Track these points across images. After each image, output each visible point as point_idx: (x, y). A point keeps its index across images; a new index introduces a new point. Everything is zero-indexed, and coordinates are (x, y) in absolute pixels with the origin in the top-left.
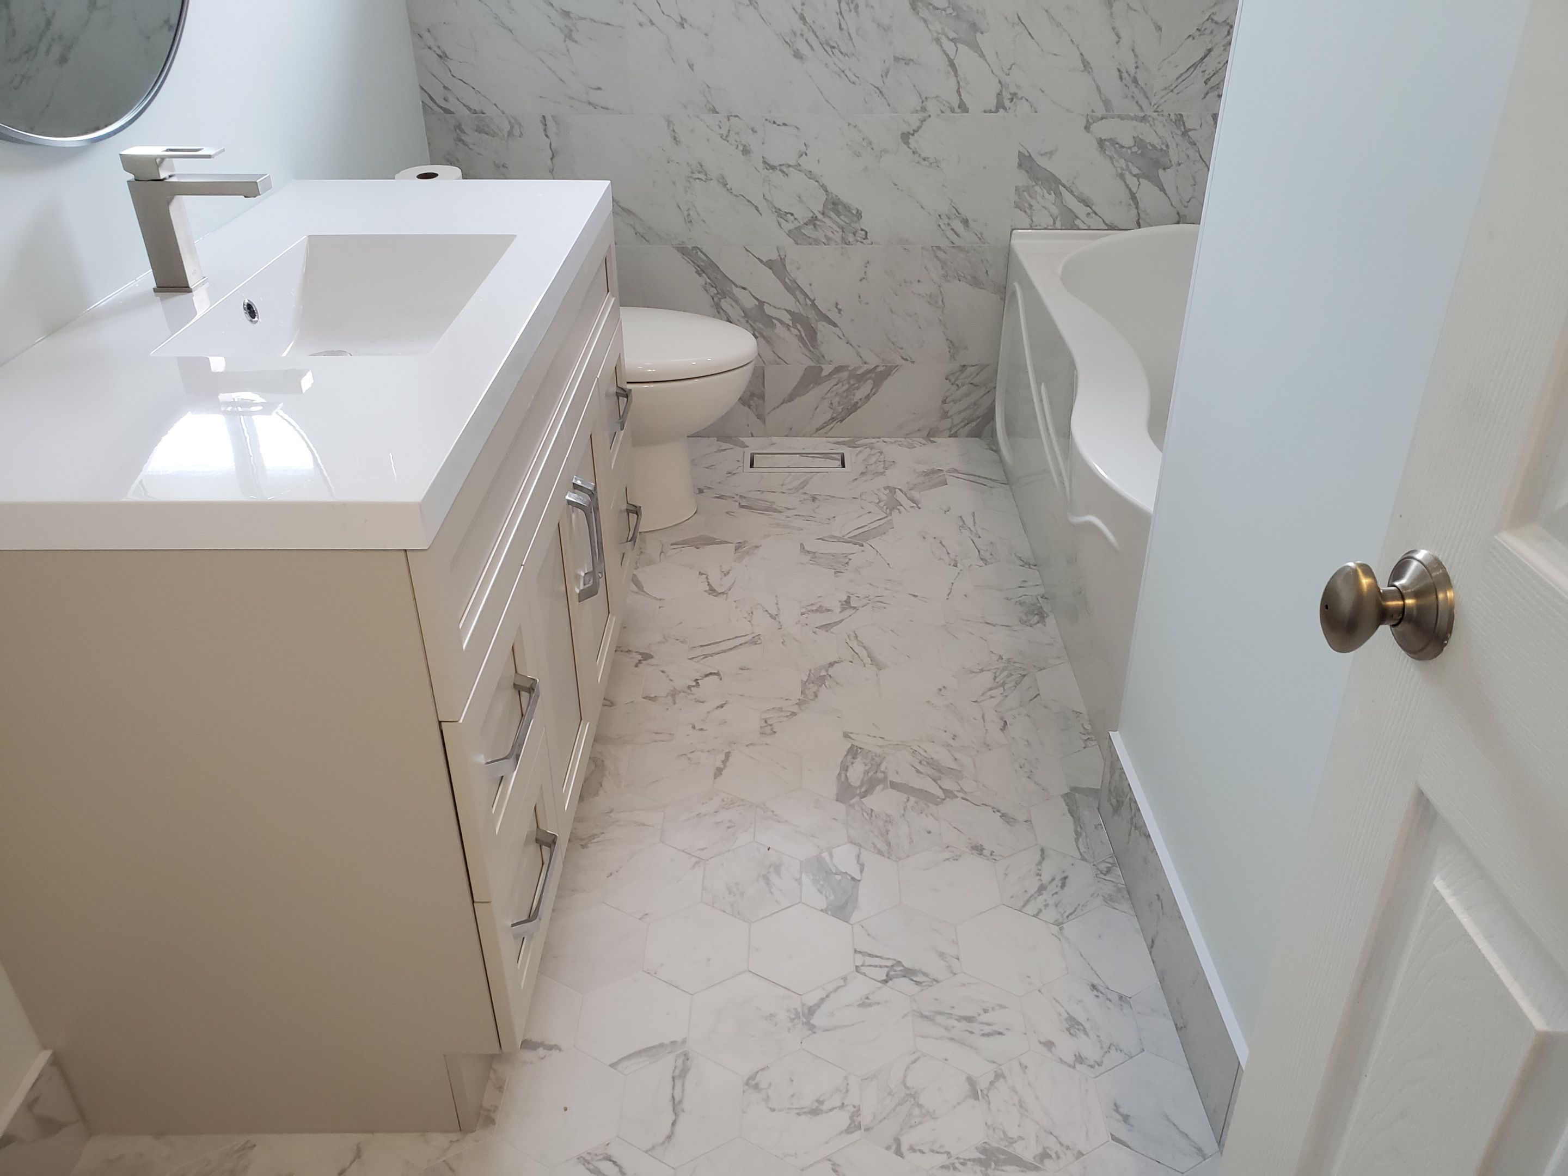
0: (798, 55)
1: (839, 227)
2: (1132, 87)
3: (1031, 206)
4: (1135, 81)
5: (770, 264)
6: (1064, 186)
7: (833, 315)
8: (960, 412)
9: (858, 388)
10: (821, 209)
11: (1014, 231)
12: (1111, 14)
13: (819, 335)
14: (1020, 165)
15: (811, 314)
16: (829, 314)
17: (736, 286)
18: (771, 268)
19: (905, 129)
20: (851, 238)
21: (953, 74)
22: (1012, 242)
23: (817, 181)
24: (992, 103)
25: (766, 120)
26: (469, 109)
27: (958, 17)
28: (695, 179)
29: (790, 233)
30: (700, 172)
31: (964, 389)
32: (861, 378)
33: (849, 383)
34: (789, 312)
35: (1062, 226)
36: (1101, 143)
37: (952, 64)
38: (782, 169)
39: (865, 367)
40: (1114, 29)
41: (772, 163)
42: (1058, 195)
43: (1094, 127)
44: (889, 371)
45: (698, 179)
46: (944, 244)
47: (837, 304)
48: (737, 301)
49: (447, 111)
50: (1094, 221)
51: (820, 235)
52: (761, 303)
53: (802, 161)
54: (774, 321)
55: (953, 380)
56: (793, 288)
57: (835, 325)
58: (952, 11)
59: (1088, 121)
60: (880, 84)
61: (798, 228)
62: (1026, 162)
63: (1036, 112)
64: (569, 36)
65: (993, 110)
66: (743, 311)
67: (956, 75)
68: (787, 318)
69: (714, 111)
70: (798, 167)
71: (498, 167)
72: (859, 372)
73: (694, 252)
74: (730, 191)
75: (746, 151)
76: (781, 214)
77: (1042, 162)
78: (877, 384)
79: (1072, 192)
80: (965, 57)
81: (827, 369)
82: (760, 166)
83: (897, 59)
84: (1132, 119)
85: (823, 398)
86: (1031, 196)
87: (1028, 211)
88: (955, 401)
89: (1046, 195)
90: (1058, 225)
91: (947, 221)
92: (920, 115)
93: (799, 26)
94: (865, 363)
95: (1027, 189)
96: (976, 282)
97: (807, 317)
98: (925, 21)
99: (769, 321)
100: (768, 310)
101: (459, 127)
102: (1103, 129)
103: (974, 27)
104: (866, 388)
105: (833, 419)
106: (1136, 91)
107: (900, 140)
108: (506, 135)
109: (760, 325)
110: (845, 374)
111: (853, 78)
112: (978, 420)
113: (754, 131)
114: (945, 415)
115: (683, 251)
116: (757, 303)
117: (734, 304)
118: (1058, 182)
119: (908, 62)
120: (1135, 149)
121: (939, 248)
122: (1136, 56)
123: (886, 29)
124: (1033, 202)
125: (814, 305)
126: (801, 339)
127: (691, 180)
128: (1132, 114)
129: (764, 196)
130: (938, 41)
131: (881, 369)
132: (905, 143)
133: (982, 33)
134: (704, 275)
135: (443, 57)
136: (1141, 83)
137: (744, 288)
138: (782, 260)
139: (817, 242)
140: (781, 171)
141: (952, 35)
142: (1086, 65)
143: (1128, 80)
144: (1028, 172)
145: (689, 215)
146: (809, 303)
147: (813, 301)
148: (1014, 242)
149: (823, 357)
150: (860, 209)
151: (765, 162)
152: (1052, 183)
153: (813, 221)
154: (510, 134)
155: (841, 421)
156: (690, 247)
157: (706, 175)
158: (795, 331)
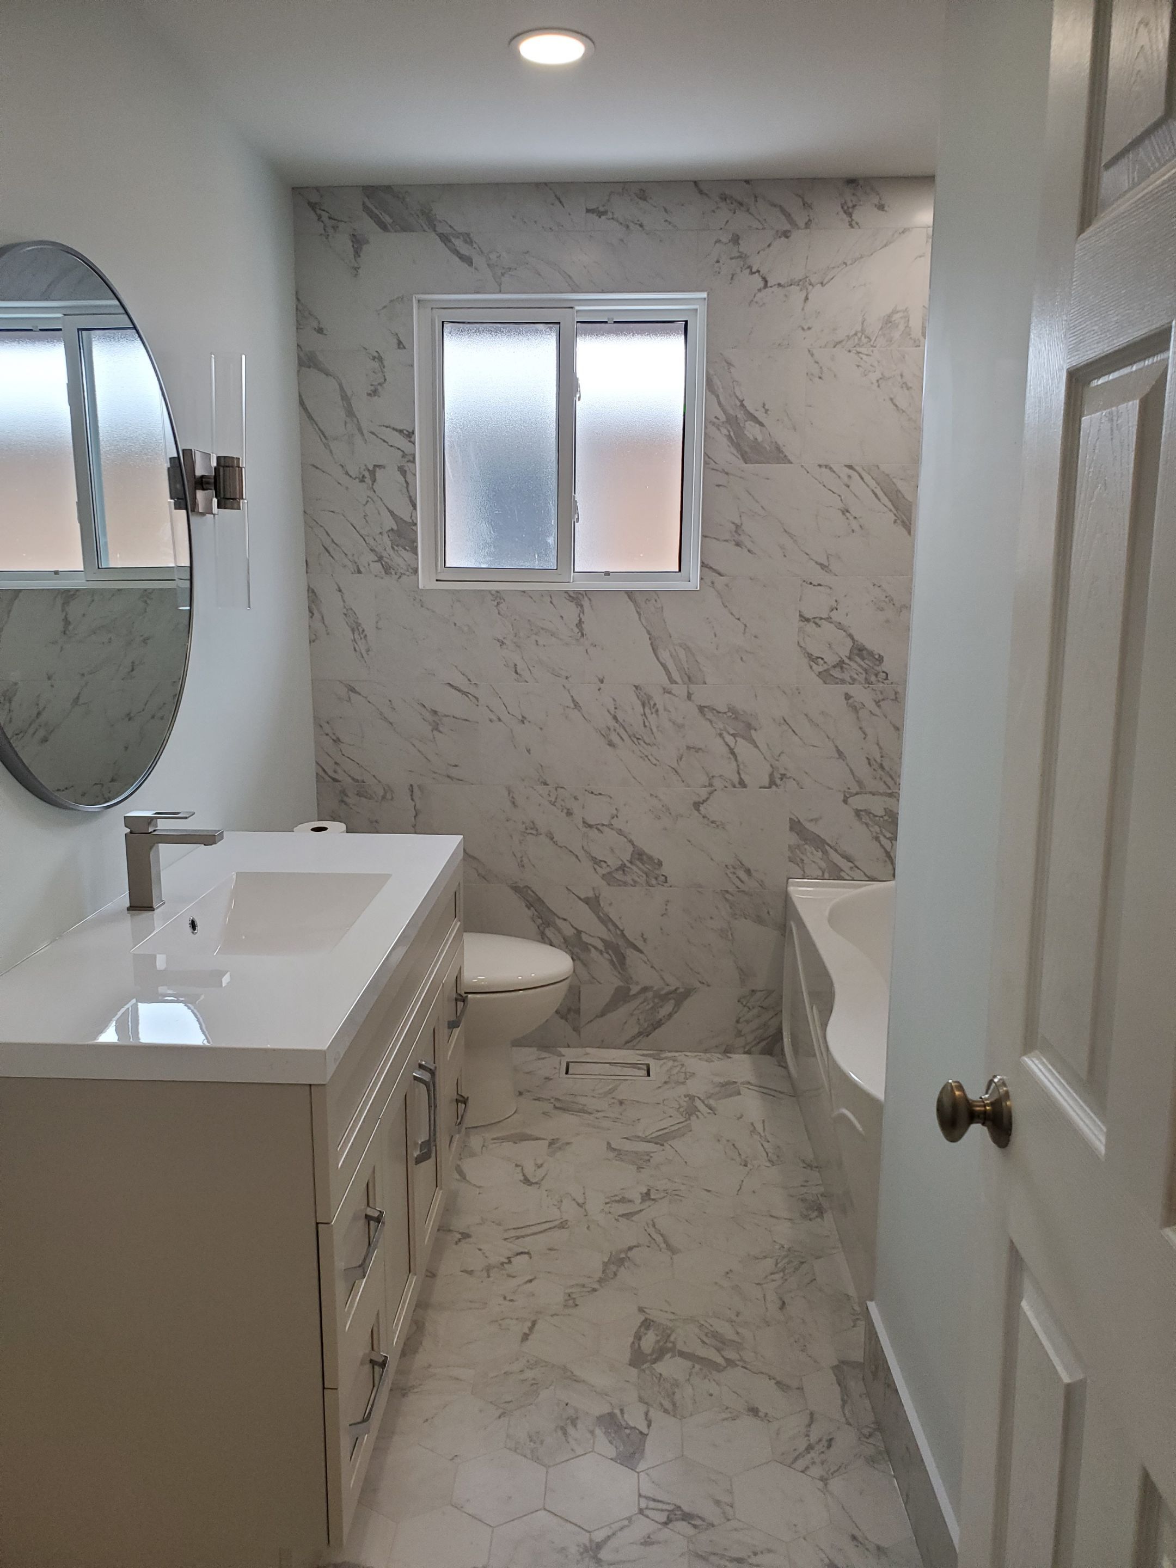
0: (611, 744)
1: (643, 873)
2: (880, 772)
3: (802, 860)
4: (881, 766)
5: (586, 901)
6: (829, 845)
7: (639, 944)
8: (753, 1031)
9: (661, 1007)
10: (629, 859)
11: (790, 880)
12: (858, 718)
13: (628, 961)
14: (791, 829)
15: (621, 942)
16: (635, 942)
17: (559, 918)
18: (587, 904)
19: (697, 799)
20: (654, 882)
21: (733, 759)
22: (789, 889)
23: (625, 837)
24: (766, 782)
25: (586, 790)
26: (353, 779)
27: (736, 718)
28: (528, 834)
29: (603, 877)
30: (532, 829)
31: (755, 1011)
32: (664, 998)
33: (653, 1002)
34: (602, 940)
35: (830, 876)
36: (858, 813)
37: (732, 752)
38: (598, 828)
39: (667, 989)
40: (861, 728)
41: (590, 823)
42: (825, 852)
43: (850, 800)
44: (687, 993)
45: (531, 834)
46: (731, 889)
47: (643, 934)
48: (559, 930)
49: (335, 780)
50: (856, 874)
51: (628, 879)
52: (579, 932)
53: (614, 822)
54: (590, 947)
55: (744, 1003)
56: (606, 920)
57: (641, 951)
58: (731, 714)
59: (845, 796)
60: (675, 765)
61: (610, 873)
62: (796, 826)
63: (802, 788)
64: (436, 728)
65: (767, 785)
66: (564, 939)
67: (736, 760)
68: (600, 945)
69: (546, 784)
70: (610, 826)
71: (371, 822)
72: (663, 992)
73: (525, 890)
74: (556, 843)
75: (569, 813)
76: (596, 862)
77: (810, 827)
78: (678, 1005)
79: (836, 851)
80: (742, 747)
81: (635, 989)
82: (581, 825)
83: (688, 748)
84: (881, 794)
85: (632, 1015)
86: (802, 853)
87: (800, 864)
88: (747, 1022)
89: (815, 852)
90: (826, 876)
91: (732, 870)
92: (709, 789)
93: (612, 723)
94: (668, 985)
95: (798, 846)
96: (759, 920)
97: (618, 944)
98: (711, 721)
99: (586, 947)
100: (585, 938)
101: (343, 792)
102: (858, 802)
103: (749, 726)
104: (668, 1008)
105: (640, 1034)
106: (883, 773)
107: (693, 808)
108: (380, 798)
109: (579, 951)
110: (650, 994)
111: (655, 762)
112: (769, 1040)
113: (576, 798)
114: (739, 1034)
115: (516, 889)
116: (575, 932)
117: (556, 932)
118: (823, 842)
119: (698, 750)
120: (886, 818)
121: (727, 892)
122: (880, 748)
123: (681, 726)
124: (804, 858)
125: (623, 935)
126: (612, 962)
127: (525, 835)
128: (881, 791)
129: (583, 847)
130: (721, 735)
131: (681, 990)
132: (696, 810)
133: (755, 730)
134: (532, 908)
135: (337, 741)
136: (887, 768)
137: (565, 920)
138: (597, 898)
139: (625, 884)
140: (597, 828)
141: (732, 732)
142: (840, 753)
143: (876, 766)
144: (798, 834)
145: (521, 861)
146: (619, 932)
147: (622, 931)
148: (791, 889)
149: (631, 978)
150: (661, 859)
151: (584, 822)
152: (820, 843)
153: (623, 868)
154: (384, 797)
155: (647, 1036)
156: (521, 886)
157: (537, 830)
158: (606, 956)
